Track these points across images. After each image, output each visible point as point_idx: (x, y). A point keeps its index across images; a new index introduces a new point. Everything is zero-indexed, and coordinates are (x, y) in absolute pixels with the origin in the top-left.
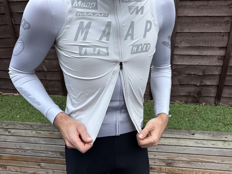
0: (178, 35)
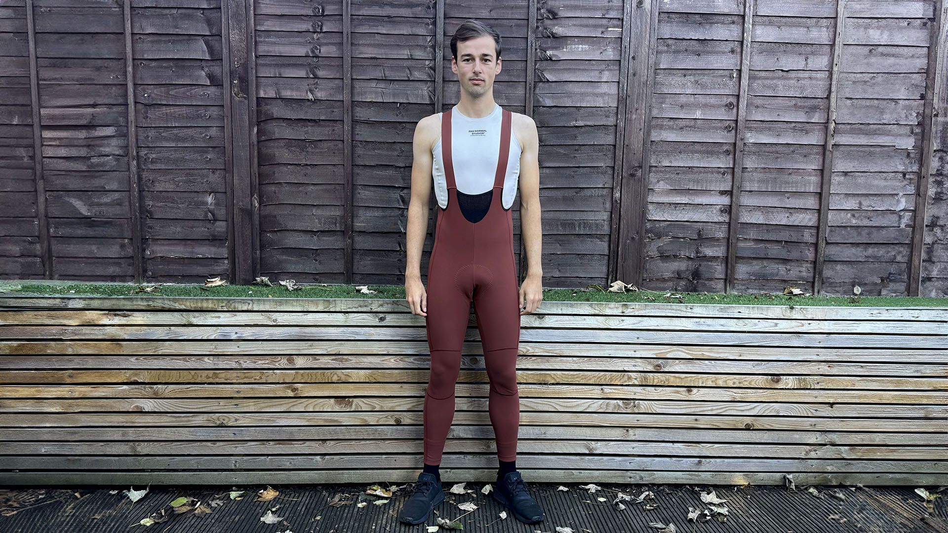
0: (653, 171)
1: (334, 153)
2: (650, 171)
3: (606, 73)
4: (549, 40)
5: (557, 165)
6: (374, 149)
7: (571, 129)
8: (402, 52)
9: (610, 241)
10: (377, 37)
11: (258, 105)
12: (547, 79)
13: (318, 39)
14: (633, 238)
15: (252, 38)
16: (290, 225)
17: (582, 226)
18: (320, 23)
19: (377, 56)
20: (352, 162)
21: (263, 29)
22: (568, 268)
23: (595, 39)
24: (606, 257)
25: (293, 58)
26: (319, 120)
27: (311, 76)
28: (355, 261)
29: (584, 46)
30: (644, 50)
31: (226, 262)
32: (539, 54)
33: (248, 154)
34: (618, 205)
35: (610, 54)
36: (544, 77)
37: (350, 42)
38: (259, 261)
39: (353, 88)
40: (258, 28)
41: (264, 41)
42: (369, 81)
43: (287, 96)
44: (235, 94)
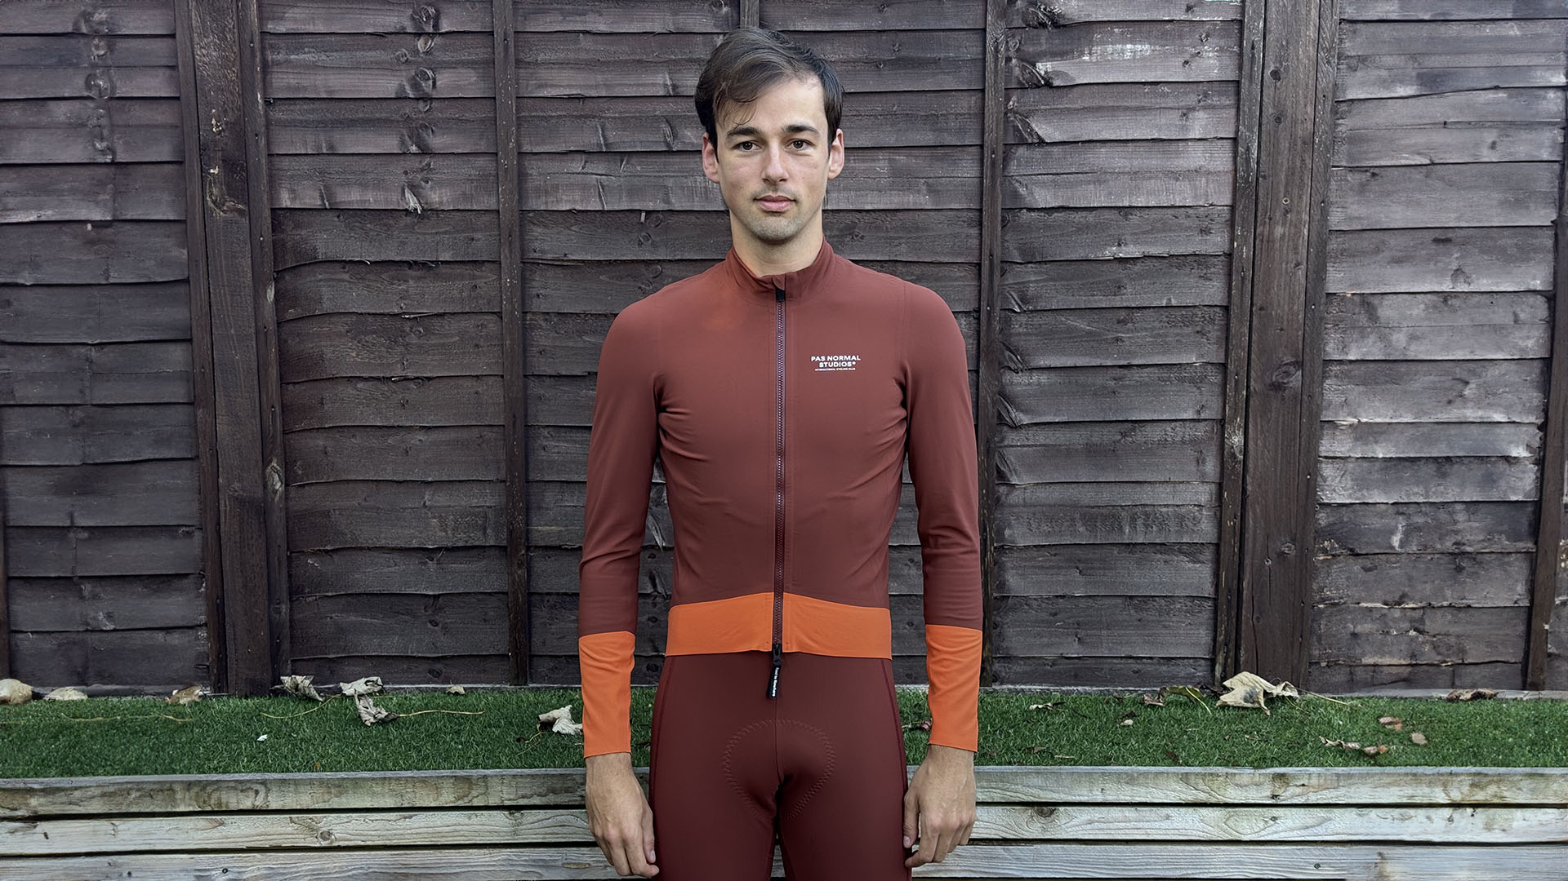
0: (1332, 374)
1: (477, 346)
2: (1325, 376)
3: (1201, 115)
4: (1044, 33)
5: (1070, 362)
6: (581, 333)
7: (1105, 267)
8: (650, 79)
9: (1217, 562)
10: (585, 42)
11: (276, 227)
12: (1039, 137)
13: (427, 53)
14: (1282, 555)
15: (253, 56)
16: (367, 535)
17: (1140, 522)
18: (432, 11)
19: (587, 93)
20: (525, 367)
21: (283, 30)
22: (1104, 632)
23: (1168, 27)
24: (1208, 604)
25: (365, 103)
26: (437, 262)
27: (414, 149)
28: (537, 622)
29: (1139, 47)
30: (1305, 52)
31: (203, 634)
32: (1017, 71)
33: (254, 358)
34: (1239, 467)
35: (1212, 64)
36: (1032, 132)
37: (512, 58)
38: (287, 631)
39: (522, 176)
40: (270, 27)
41: (288, 62)
42: (565, 158)
43: (349, 202)
44: (214, 202)
